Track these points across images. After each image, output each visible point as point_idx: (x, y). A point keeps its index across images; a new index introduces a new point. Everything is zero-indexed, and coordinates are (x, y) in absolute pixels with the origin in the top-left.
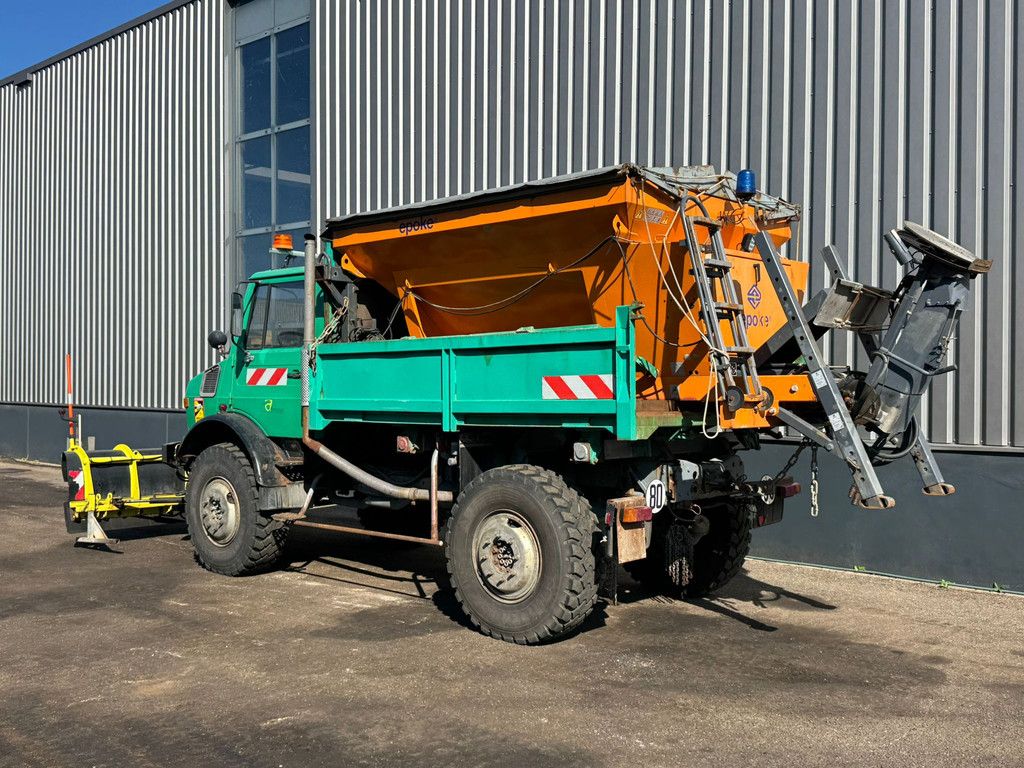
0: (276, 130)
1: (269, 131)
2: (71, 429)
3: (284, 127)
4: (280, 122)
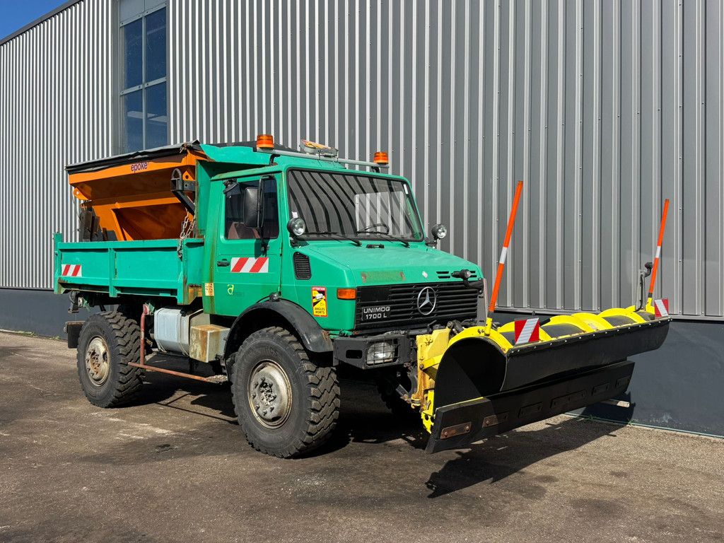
0: (146, 86)
1: (141, 87)
3: (151, 83)
4: (148, 80)
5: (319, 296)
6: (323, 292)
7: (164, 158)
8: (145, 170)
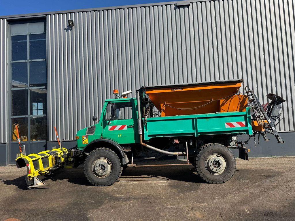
0: (30, 61)
1: (27, 61)
2: (21, 150)
3: (33, 60)
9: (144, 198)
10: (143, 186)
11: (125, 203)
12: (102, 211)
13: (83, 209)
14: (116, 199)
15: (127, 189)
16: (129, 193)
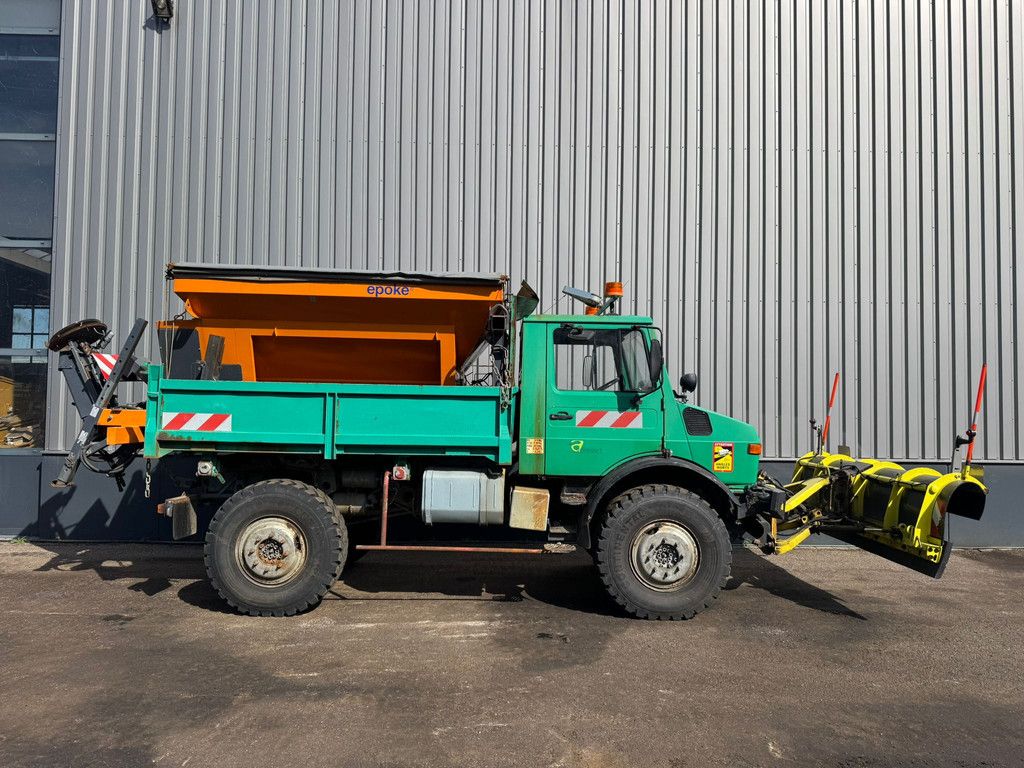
5: (722, 451)
6: (730, 449)
7: (433, 287)
8: (402, 296)
9: (393, 690)
10: (396, 638)
11: (314, 707)
12: (216, 739)
13: (143, 729)
14: (284, 689)
15: (332, 650)
16: (338, 665)
